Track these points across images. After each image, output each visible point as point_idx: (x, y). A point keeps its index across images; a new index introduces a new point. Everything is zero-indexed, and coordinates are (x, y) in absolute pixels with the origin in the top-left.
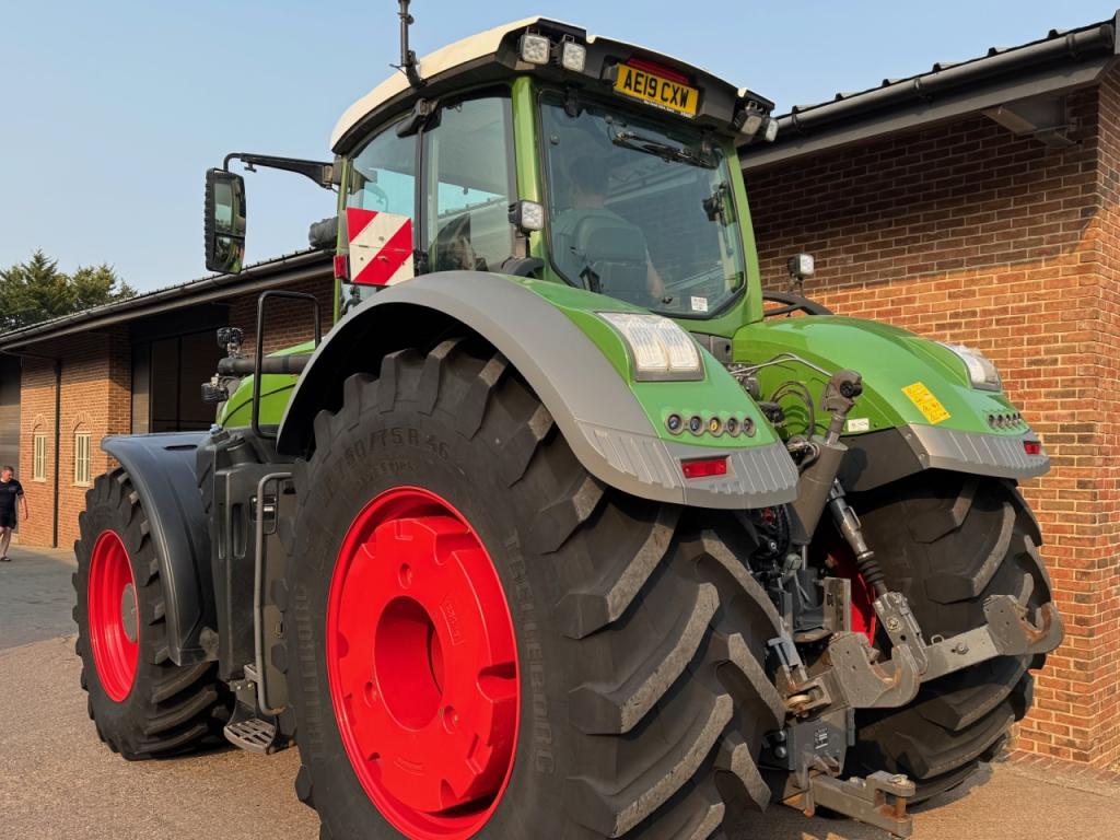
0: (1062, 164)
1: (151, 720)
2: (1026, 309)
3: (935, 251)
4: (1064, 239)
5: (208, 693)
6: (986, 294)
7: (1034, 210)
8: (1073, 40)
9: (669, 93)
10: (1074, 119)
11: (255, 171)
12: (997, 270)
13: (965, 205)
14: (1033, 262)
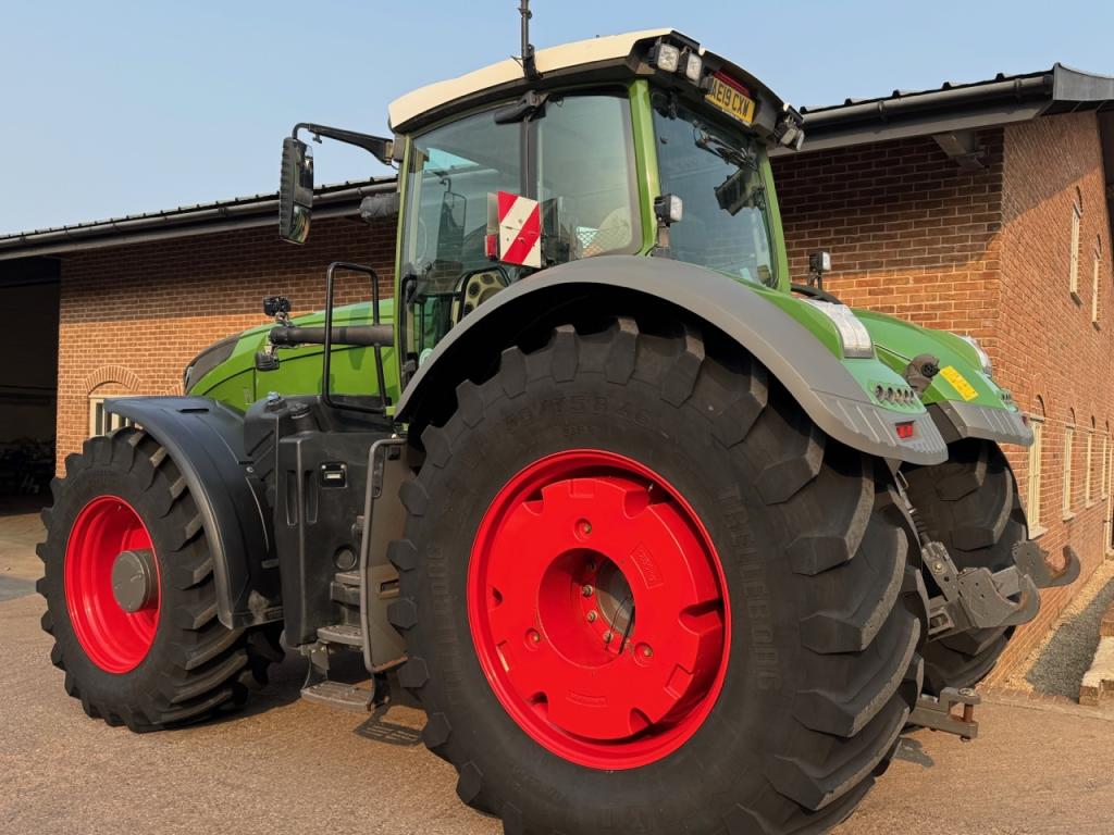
0: (972, 185)
1: (179, 688)
2: (938, 307)
3: (857, 252)
4: (972, 248)
5: (241, 657)
6: (902, 293)
7: (946, 222)
8: (1020, 84)
9: (737, 105)
10: (983, 147)
11: (320, 142)
12: (914, 272)
13: (886, 214)
14: (945, 267)
